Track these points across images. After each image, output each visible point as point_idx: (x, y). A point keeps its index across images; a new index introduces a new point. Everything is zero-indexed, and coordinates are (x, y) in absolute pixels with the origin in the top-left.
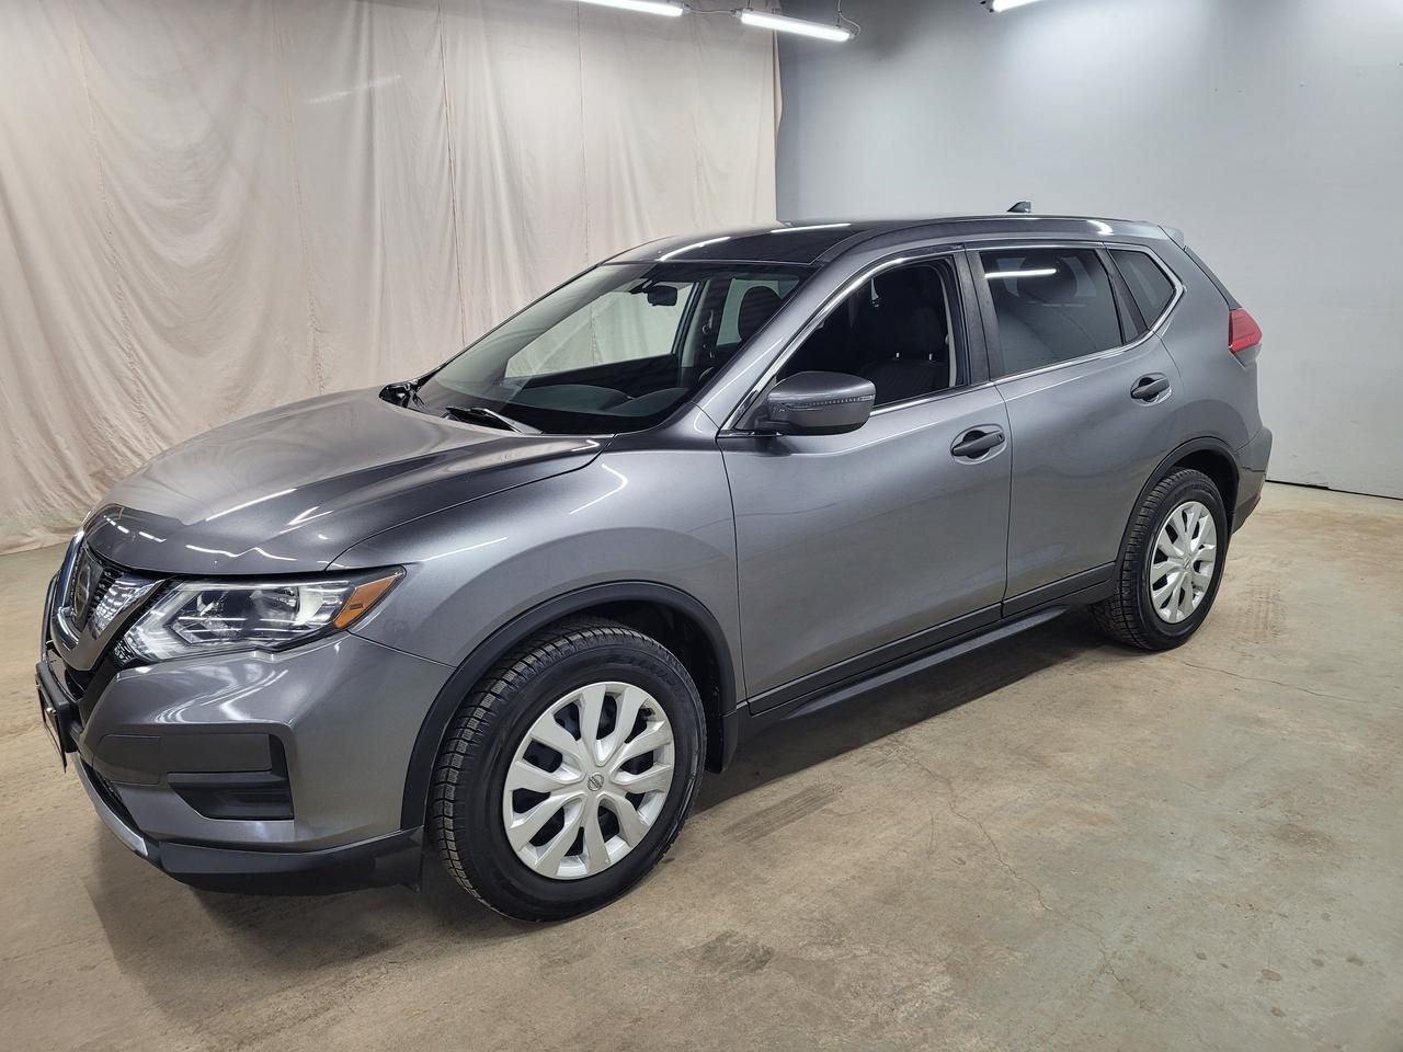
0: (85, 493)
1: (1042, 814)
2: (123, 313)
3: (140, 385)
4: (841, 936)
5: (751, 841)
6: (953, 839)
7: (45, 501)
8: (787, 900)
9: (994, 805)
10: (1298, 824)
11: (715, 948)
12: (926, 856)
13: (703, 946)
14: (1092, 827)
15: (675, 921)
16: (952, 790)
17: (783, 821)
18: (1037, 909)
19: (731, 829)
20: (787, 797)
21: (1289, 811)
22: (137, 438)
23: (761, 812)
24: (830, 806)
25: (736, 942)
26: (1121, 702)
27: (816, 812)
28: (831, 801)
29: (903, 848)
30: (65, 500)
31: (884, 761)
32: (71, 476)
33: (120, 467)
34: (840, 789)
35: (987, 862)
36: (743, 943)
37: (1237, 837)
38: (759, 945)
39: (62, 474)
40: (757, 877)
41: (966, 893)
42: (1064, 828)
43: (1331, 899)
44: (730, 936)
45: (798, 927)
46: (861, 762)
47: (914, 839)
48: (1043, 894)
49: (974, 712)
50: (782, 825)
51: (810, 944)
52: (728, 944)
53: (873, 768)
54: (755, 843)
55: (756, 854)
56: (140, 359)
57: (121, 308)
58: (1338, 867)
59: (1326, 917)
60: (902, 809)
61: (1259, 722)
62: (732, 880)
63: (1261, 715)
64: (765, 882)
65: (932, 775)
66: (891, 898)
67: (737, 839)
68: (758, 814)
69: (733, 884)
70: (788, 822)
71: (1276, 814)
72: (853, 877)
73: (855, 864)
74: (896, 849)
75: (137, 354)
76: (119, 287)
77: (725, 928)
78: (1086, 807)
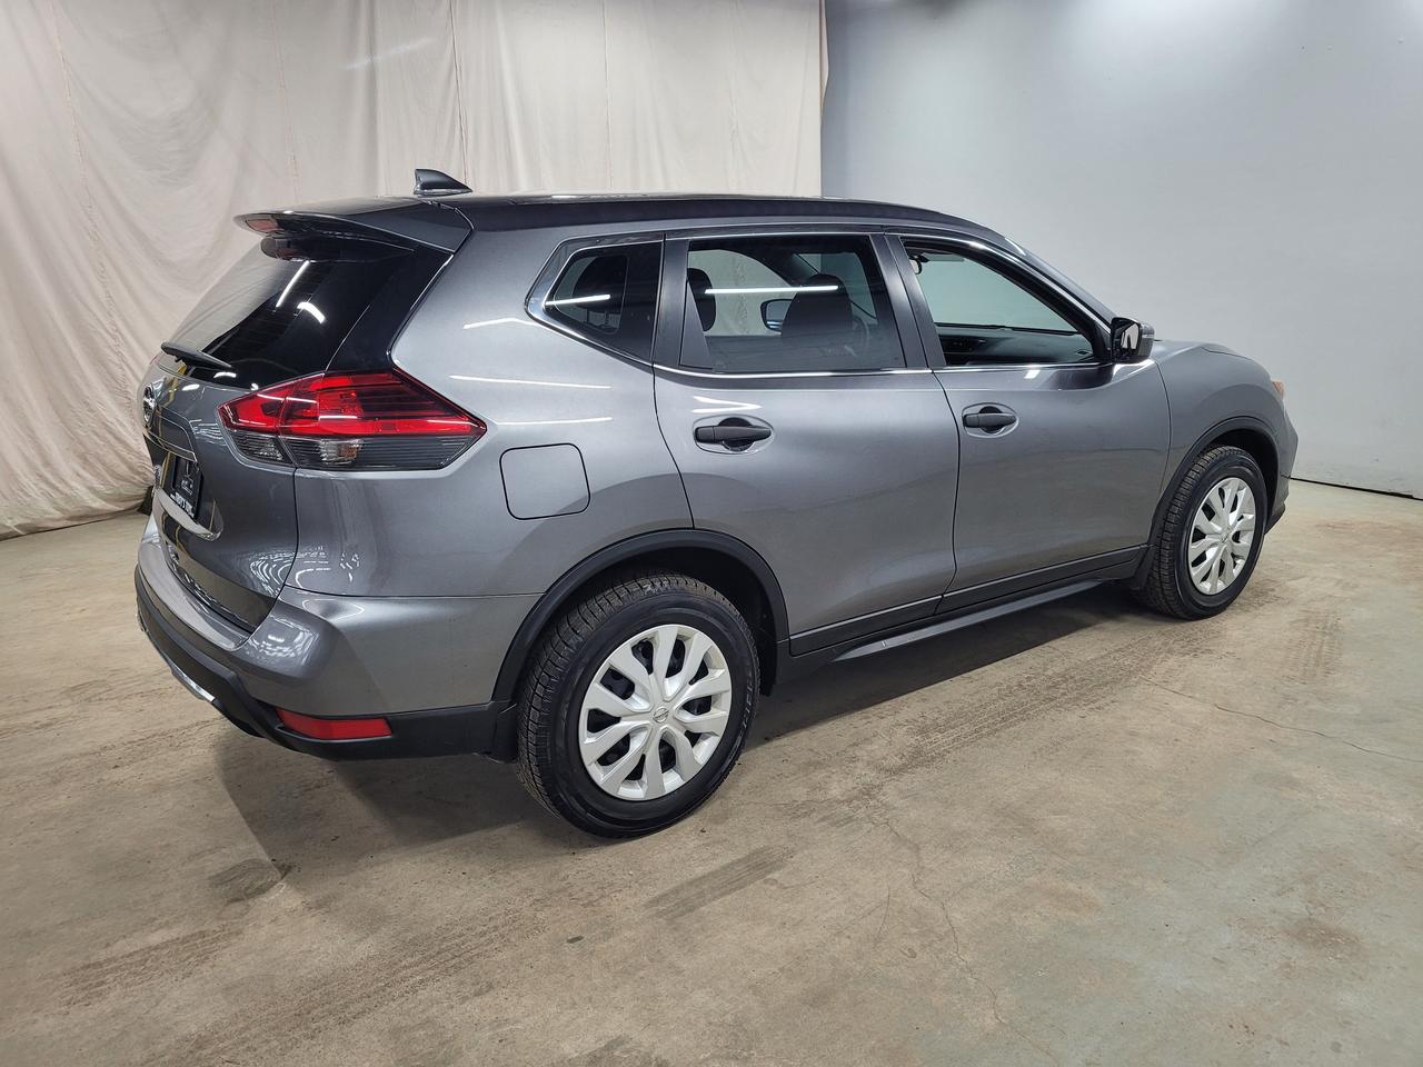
0: (63, 481)
1: (1017, 894)
2: (107, 292)
3: (125, 367)
4: (750, 1049)
5: (675, 917)
6: (908, 924)
7: (22, 491)
8: (700, 997)
9: (964, 880)
10: (1320, 918)
11: (600, 1058)
12: (872, 944)
13: (590, 1054)
14: (1074, 914)
15: (564, 1019)
16: (920, 859)
17: (717, 893)
18: (990, 1022)
19: (656, 901)
20: (728, 861)
21: (1310, 902)
22: (121, 424)
23: (696, 880)
24: (776, 875)
25: (627, 1051)
26: (1134, 752)
27: (758, 882)
28: (779, 868)
29: (847, 933)
30: (41, 489)
31: (849, 819)
32: (47, 464)
33: (101, 453)
34: (792, 853)
35: (941, 956)
36: (634, 1053)
37: (1243, 932)
38: (653, 1056)
39: (38, 462)
40: (671, 965)
41: (910, 996)
42: (1040, 914)
43: (1346, 1023)
44: (622, 1043)
45: (704, 1034)
46: (823, 819)
47: (863, 922)
48: (1000, 1002)
49: (963, 760)
50: (715, 898)
51: (713, 1057)
52: (617, 1053)
53: (833, 829)
54: (679, 920)
55: (676, 935)
56: (126, 342)
57: (104, 287)
58: (1360, 978)
59: (1336, 1047)
60: (857, 882)
61: (1292, 783)
62: (644, 967)
63: (1295, 775)
64: (679, 972)
65: (899, 838)
66: (818, 999)
67: (660, 914)
68: (691, 883)
69: (641, 973)
70: (722, 895)
71: (1295, 905)
72: (782, 970)
73: (787, 953)
74: (839, 933)
75: (123, 336)
76: (101, 264)
77: (618, 1032)
78: (1071, 886)
